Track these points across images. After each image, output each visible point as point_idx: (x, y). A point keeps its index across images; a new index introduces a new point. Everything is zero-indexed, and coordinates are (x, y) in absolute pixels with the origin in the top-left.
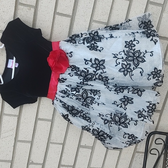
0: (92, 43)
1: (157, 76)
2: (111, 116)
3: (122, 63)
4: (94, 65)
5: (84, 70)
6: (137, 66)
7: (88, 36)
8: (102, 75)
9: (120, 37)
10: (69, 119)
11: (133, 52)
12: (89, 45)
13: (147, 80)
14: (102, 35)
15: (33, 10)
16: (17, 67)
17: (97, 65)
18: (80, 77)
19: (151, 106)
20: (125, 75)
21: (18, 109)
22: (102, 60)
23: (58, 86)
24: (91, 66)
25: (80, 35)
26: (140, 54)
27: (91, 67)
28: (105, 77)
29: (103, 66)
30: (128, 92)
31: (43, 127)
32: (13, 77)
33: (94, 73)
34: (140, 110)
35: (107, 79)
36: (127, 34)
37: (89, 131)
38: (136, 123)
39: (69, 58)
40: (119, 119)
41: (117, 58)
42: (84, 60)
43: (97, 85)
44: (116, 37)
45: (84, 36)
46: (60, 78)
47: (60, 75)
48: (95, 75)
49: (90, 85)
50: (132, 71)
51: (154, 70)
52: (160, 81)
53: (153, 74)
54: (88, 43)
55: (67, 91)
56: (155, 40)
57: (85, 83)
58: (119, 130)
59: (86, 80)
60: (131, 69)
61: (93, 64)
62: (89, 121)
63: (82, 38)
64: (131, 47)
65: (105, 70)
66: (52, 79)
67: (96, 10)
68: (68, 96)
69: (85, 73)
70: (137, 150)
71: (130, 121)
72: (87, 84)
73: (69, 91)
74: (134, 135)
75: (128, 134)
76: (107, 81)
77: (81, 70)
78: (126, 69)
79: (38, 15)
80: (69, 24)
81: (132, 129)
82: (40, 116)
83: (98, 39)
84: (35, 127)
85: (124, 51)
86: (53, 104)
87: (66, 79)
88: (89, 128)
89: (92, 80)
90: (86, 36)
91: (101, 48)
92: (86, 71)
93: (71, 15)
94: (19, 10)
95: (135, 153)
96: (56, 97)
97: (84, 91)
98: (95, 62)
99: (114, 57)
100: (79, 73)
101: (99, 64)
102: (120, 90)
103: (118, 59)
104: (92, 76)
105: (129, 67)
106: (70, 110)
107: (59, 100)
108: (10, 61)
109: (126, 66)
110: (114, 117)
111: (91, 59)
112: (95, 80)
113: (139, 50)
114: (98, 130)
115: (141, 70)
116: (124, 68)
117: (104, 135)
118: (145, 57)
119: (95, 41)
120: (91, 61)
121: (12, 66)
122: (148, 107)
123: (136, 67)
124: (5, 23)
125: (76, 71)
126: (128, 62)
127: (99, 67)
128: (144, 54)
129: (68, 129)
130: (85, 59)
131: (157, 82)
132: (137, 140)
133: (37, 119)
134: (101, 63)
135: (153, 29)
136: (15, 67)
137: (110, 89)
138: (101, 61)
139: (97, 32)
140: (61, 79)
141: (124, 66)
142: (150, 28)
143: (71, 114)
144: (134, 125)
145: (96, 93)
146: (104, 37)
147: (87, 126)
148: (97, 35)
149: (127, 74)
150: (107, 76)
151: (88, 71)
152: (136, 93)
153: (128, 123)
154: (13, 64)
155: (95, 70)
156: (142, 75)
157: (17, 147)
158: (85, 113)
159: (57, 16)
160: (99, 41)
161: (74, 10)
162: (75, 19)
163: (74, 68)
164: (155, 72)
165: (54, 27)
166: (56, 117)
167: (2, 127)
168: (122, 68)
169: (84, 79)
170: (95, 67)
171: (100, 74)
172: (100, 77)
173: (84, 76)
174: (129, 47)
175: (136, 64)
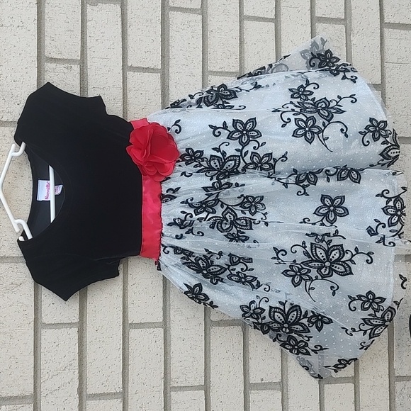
0: (218, 104)
1: (380, 135)
2: (305, 247)
3: (295, 119)
4: (235, 134)
5: (215, 153)
6: (329, 119)
10: (204, 295)
11: (311, 102)
12: (212, 107)
13: (363, 146)
14: (237, 88)
15: (76, 68)
16: (59, 193)
17: (242, 132)
18: (209, 173)
19: (391, 204)
20: (310, 141)
21: (74, 302)
22: (249, 121)
24: (228, 138)
25: (188, 99)
26: (327, 103)
27: (228, 141)
28: (266, 155)
29: (255, 131)
30: (328, 180)
31: (146, 344)
32: (53, 218)
33: (239, 154)
34: (370, 227)
38: (369, 259)
40: (326, 252)
41: (281, 112)
42: (209, 128)
44: (268, 86)
45: (197, 97)
46: (164, 192)
48: (242, 156)
49: (237, 185)
50: (323, 131)
51: (369, 123)
52: (393, 145)
53: (371, 132)
55: (186, 216)
56: (352, 77)
57: (223, 182)
58: (334, 294)
59: (224, 174)
60: (317, 127)
61: (231, 132)
62: (255, 283)
63: (194, 101)
64: (305, 95)
65: (261, 140)
66: (146, 200)
67: (210, 50)
68: (191, 231)
69: (218, 160)
70: (397, 374)
71: (353, 256)
72: (230, 185)
73: (191, 217)
74: (374, 295)
75: (360, 297)
76: (274, 168)
78: (307, 129)
79: (89, 77)
80: (159, 87)
81: (364, 278)
82: (133, 318)
83: (229, 93)
84: (124, 349)
85: (291, 103)
87: (178, 189)
88: (259, 308)
89: (238, 173)
91: (240, 106)
92: (219, 154)
93: (159, 67)
94: (48, 72)
95: (392, 383)
96: (163, 245)
97: (226, 210)
99: (275, 111)
102: (307, 178)
103: (284, 112)
104: (235, 160)
105: (314, 124)
106: (204, 267)
107: (171, 250)
108: (42, 183)
109: (306, 123)
110: (312, 250)
111: (225, 123)
112: (244, 169)
113: (325, 98)
114: (282, 307)
115: (340, 126)
116: (302, 128)
117: (300, 319)
118: (341, 106)
119: (224, 100)
120: (225, 126)
121: (48, 195)
122: (385, 210)
123: (329, 121)
124: (21, 105)
125: (197, 162)
126: (308, 115)
127: (248, 137)
128: (337, 103)
129: (208, 341)
130: (211, 126)
131: (386, 148)
132: (385, 308)
133: (126, 326)
134: (248, 126)
135: (339, 63)
136: (56, 196)
137: (284, 181)
138: (247, 123)
139: (223, 85)
140: (167, 192)
141: (302, 124)
142: (333, 63)
143: (208, 278)
144: (365, 263)
145: (256, 208)
146: (240, 89)
147: (253, 302)
148: (226, 89)
149: (313, 138)
150: (270, 152)
151: (224, 153)
152: (347, 177)
153: (350, 260)
154: (49, 191)
155: (241, 147)
156: (346, 136)
158: (242, 269)
159: (130, 74)
160: (232, 98)
161: (163, 57)
162: (171, 75)
164: (373, 126)
165: (129, 97)
166: (172, 312)
167: (43, 362)
168: (299, 129)
169: (219, 175)
170: (238, 138)
171: (252, 153)
172: (255, 159)
173: (216, 166)
174: (300, 97)
175: (327, 117)
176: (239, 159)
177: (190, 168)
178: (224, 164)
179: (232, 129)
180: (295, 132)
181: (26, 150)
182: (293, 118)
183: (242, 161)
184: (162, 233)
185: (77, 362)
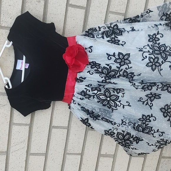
0: (112, 37)
3: (149, 57)
4: (118, 60)
5: (106, 66)
7: (107, 29)
8: (127, 71)
9: (142, 30)
11: (158, 46)
12: (109, 39)
14: (123, 28)
15: (43, 2)
16: (27, 67)
17: (122, 60)
18: (101, 75)
20: (153, 70)
21: (29, 117)
22: (127, 54)
23: (75, 86)
24: (114, 61)
25: (98, 29)
26: (165, 48)
27: (114, 63)
28: (131, 73)
29: (128, 60)
30: (157, 90)
31: (59, 136)
32: (22, 81)
33: (118, 69)
35: (133, 76)
36: (150, 26)
37: (113, 136)
39: (88, 53)
41: (143, 52)
42: (106, 55)
43: (122, 83)
44: (138, 30)
45: (102, 30)
46: (78, 77)
47: (78, 74)
49: (114, 83)
50: (161, 65)
54: (108, 37)
55: (87, 91)
57: (107, 81)
59: (109, 77)
60: (159, 63)
61: (116, 59)
62: (113, 123)
64: (156, 41)
65: (130, 65)
66: (69, 79)
68: (87, 98)
69: (107, 70)
70: (163, 156)
72: (110, 82)
73: (89, 91)
76: (133, 77)
77: (103, 67)
78: (154, 63)
80: (83, 17)
82: (54, 124)
83: (118, 32)
84: (49, 136)
85: (148, 45)
86: (70, 108)
87: (85, 78)
88: (113, 132)
89: (115, 77)
90: (104, 30)
91: (123, 42)
92: (108, 67)
93: (85, 6)
94: (28, 3)
95: (160, 158)
96: (73, 100)
97: (106, 90)
98: (119, 57)
99: (140, 51)
100: (100, 70)
101: (123, 59)
102: (148, 88)
103: (145, 52)
104: (115, 72)
105: (158, 61)
106: (91, 113)
108: (19, 61)
109: (154, 60)
111: (114, 53)
112: (118, 77)
113: (165, 44)
114: (123, 133)
116: (152, 62)
117: (130, 139)
119: (115, 35)
120: (114, 55)
121: (21, 67)
123: (165, 60)
125: (96, 68)
126: (156, 56)
127: (124, 62)
128: (170, 48)
129: (86, 136)
133: (51, 127)
134: (125, 57)
136: (25, 68)
137: (136, 87)
138: (125, 55)
139: (116, 25)
140: (80, 78)
141: (152, 60)
145: (120, 90)
146: (125, 30)
147: (111, 130)
148: (117, 28)
149: (155, 68)
150: (133, 72)
151: (110, 67)
152: (166, 90)
154: (22, 65)
155: (119, 66)
157: (30, 162)
159: (70, 8)
160: (120, 35)
162: (90, 11)
163: (94, 65)
165: (67, 20)
166: (72, 123)
167: (12, 139)
168: (150, 63)
169: (106, 77)
170: (119, 62)
171: (124, 70)
172: (125, 74)
173: (106, 73)
174: (153, 41)
175: (165, 58)
176: (118, 72)
177: (93, 70)
178: (110, 73)
179: (117, 57)
180: (148, 64)
181: (13, 44)
182: (148, 56)
183: (118, 73)
184: (74, 94)
185: (27, 140)
